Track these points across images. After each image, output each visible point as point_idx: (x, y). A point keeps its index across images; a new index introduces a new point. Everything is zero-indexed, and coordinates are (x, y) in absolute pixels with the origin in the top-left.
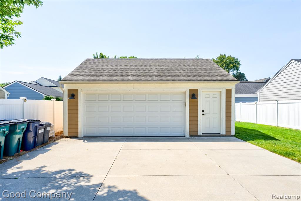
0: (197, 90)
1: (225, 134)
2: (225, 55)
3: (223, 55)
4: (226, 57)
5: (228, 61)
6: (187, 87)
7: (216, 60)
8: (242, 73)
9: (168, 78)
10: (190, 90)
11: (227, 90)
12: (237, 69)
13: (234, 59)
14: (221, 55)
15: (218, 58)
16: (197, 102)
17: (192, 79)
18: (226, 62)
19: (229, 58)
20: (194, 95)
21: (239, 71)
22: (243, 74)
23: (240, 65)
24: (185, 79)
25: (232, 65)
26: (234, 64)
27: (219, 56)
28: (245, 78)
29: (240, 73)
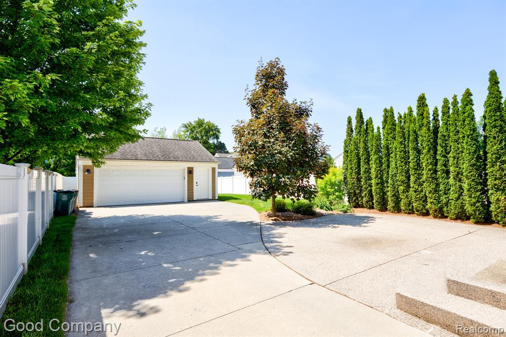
0: (193, 168)
1: (211, 198)
2: (203, 120)
3: (202, 119)
4: (205, 122)
5: (207, 127)
6: (186, 165)
7: (193, 124)
8: (222, 142)
9: (172, 159)
10: (188, 168)
11: (212, 168)
12: (217, 138)
13: (213, 126)
14: (199, 120)
15: (195, 122)
16: (193, 176)
17: (189, 159)
18: (205, 128)
19: (209, 124)
20: (190, 171)
21: (219, 140)
22: (223, 144)
23: (220, 133)
24: (184, 160)
25: (211, 133)
26: (214, 131)
27: (197, 120)
28: (226, 149)
29: (220, 142)
